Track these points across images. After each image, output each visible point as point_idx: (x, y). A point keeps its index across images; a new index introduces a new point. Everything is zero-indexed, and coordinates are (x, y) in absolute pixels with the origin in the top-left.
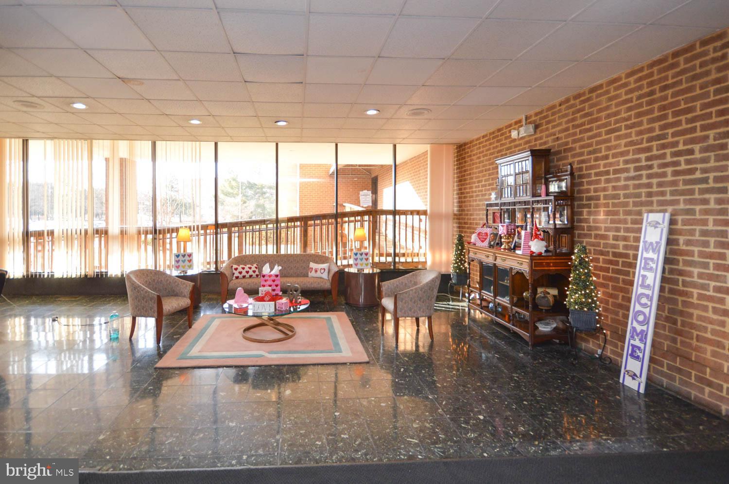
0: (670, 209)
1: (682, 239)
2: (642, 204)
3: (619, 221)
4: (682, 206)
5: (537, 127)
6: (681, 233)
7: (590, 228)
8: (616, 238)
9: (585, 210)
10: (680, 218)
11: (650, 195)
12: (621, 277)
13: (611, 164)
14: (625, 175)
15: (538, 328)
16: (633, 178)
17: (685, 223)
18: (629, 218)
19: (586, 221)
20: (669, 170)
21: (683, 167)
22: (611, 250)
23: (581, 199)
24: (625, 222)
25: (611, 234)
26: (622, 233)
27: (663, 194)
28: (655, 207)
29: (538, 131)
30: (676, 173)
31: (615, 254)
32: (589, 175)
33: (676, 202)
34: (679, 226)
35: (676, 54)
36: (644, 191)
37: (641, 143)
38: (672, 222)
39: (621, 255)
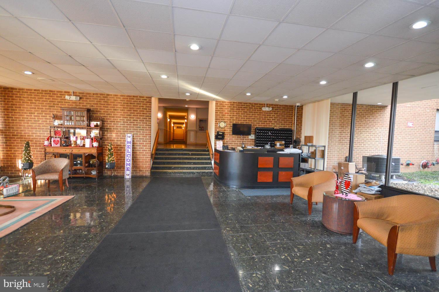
0: (132, 133)
1: (135, 140)
2: (125, 131)
3: (118, 136)
4: (135, 133)
5: (80, 98)
6: (135, 139)
7: (108, 138)
8: (117, 141)
9: (106, 132)
10: (135, 135)
11: (127, 129)
12: (119, 151)
13: (115, 119)
14: (120, 123)
15: (92, 173)
16: (123, 124)
17: (136, 136)
18: (121, 135)
19: (106, 136)
20: (132, 124)
21: (135, 124)
22: (116, 144)
23: (104, 128)
24: (120, 136)
25: (116, 140)
26: (119, 139)
27: (131, 129)
28: (129, 133)
29: (81, 100)
30: (134, 125)
31: (117, 145)
32: (107, 121)
33: (134, 132)
34: (134, 137)
35: (134, 96)
36: (125, 128)
37: (125, 115)
38: (133, 136)
39: (119, 145)
